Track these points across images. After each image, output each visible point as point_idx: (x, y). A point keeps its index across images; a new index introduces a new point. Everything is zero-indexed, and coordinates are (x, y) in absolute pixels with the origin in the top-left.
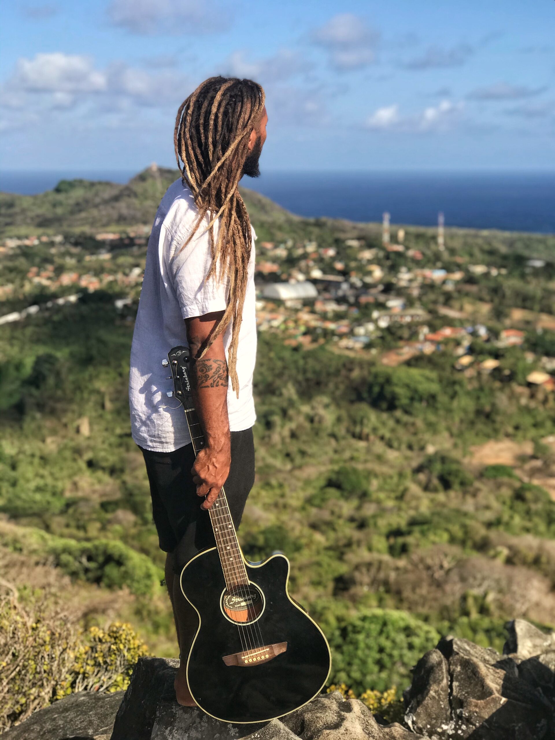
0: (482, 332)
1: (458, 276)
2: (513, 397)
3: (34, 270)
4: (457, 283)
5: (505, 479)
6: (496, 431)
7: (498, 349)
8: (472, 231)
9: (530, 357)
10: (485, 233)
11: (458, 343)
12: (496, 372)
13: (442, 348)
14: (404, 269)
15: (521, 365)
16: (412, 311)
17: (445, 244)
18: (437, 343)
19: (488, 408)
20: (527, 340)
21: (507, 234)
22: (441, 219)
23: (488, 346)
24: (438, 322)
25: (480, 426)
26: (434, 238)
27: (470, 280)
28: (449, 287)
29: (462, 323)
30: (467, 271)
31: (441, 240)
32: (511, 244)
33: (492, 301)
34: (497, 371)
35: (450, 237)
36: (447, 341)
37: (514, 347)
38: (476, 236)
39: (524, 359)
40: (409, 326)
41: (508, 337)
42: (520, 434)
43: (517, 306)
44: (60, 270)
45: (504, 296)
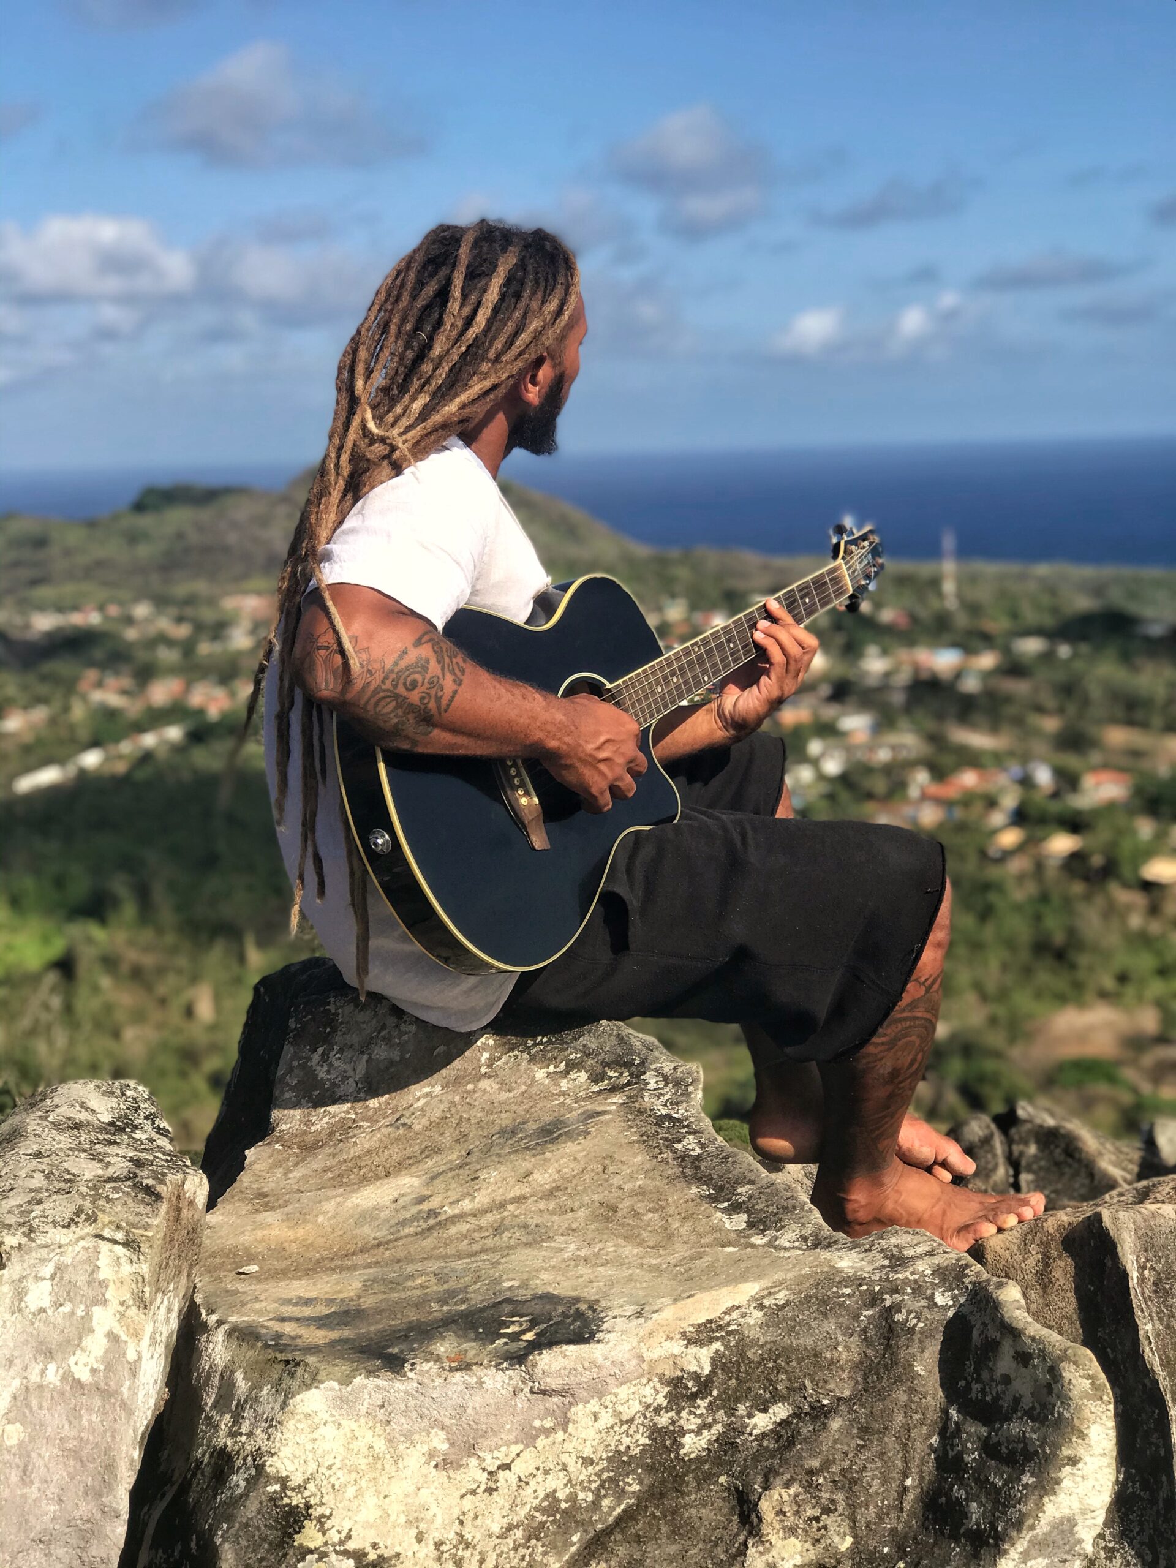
0: (1043, 776)
1: (987, 660)
2: (1111, 911)
3: (92, 675)
4: (987, 675)
5: (1102, 1088)
6: (1078, 987)
7: (1078, 813)
8: (1013, 568)
9: (1145, 828)
10: (1042, 569)
11: (991, 803)
12: (1075, 861)
13: (958, 813)
14: (872, 650)
15: (1126, 846)
16: (893, 738)
17: (960, 596)
18: (947, 804)
19: (1059, 938)
20: (1138, 791)
21: (1087, 572)
22: (949, 542)
23: (1054, 807)
24: (947, 760)
25: (1044, 977)
26: (935, 583)
27: (1014, 668)
28: (971, 685)
29: (998, 759)
30: (1006, 651)
31: (949, 587)
32: (1098, 590)
33: (1061, 711)
34: (1075, 859)
35: (966, 581)
36: (967, 800)
37: (1110, 807)
38: (1022, 577)
39: (1133, 832)
40: (888, 770)
41: (1098, 784)
42: (1130, 991)
43: (1114, 721)
44: (145, 674)
45: (1086, 702)
